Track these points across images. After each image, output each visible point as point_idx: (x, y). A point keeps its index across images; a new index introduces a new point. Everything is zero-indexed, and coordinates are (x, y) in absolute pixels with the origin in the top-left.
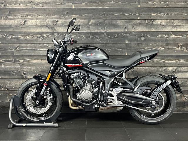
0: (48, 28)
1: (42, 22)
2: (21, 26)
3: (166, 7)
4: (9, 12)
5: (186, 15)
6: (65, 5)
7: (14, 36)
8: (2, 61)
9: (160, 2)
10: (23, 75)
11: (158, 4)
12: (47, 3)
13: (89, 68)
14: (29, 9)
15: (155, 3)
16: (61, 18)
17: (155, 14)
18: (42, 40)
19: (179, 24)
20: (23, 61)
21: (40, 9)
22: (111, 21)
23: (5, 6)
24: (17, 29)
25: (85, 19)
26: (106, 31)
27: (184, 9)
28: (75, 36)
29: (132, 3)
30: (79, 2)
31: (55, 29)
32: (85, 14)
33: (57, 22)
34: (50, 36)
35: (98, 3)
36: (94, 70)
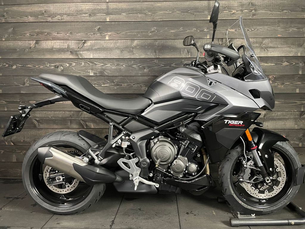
0: (71, 52)
1: (61, 43)
2: (31, 50)
3: (251, 18)
4: (13, 29)
5: (282, 31)
6: (95, 17)
7: (20, 65)
8: (4, 102)
9: (242, 11)
10: (36, 122)
11: (238, 14)
12: (68, 15)
14: (41, 23)
15: (234, 11)
16: (89, 37)
17: (233, 30)
18: (63, 71)
19: (270, 45)
20: (35, 102)
21: (58, 23)
22: (165, 41)
23: (6, 20)
24: (25, 55)
25: (126, 38)
26: (158, 57)
27: (279, 22)
28: (111, 65)
29: (199, 12)
30: (117, 12)
31: (80, 54)
32: (127, 30)
33: (84, 43)
34: (74, 64)
35: (145, 14)
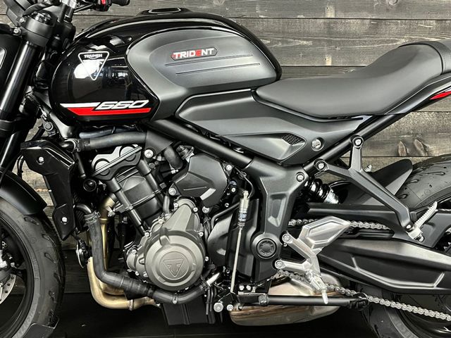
13: (182, 123)
36: (208, 135)
